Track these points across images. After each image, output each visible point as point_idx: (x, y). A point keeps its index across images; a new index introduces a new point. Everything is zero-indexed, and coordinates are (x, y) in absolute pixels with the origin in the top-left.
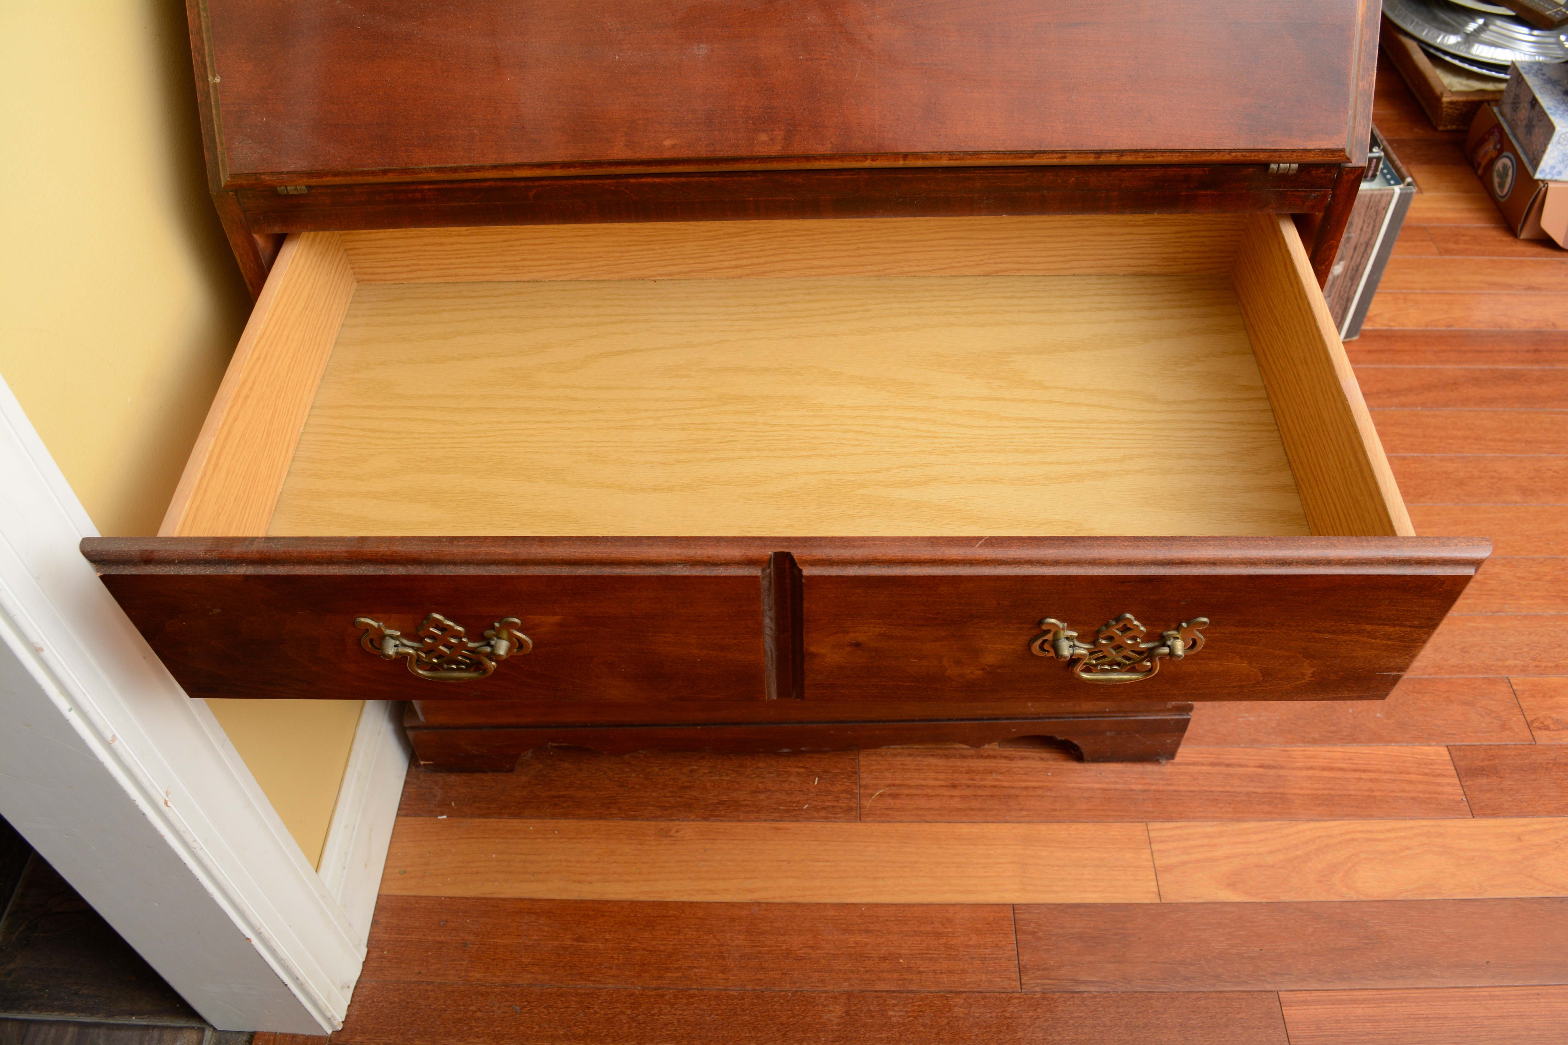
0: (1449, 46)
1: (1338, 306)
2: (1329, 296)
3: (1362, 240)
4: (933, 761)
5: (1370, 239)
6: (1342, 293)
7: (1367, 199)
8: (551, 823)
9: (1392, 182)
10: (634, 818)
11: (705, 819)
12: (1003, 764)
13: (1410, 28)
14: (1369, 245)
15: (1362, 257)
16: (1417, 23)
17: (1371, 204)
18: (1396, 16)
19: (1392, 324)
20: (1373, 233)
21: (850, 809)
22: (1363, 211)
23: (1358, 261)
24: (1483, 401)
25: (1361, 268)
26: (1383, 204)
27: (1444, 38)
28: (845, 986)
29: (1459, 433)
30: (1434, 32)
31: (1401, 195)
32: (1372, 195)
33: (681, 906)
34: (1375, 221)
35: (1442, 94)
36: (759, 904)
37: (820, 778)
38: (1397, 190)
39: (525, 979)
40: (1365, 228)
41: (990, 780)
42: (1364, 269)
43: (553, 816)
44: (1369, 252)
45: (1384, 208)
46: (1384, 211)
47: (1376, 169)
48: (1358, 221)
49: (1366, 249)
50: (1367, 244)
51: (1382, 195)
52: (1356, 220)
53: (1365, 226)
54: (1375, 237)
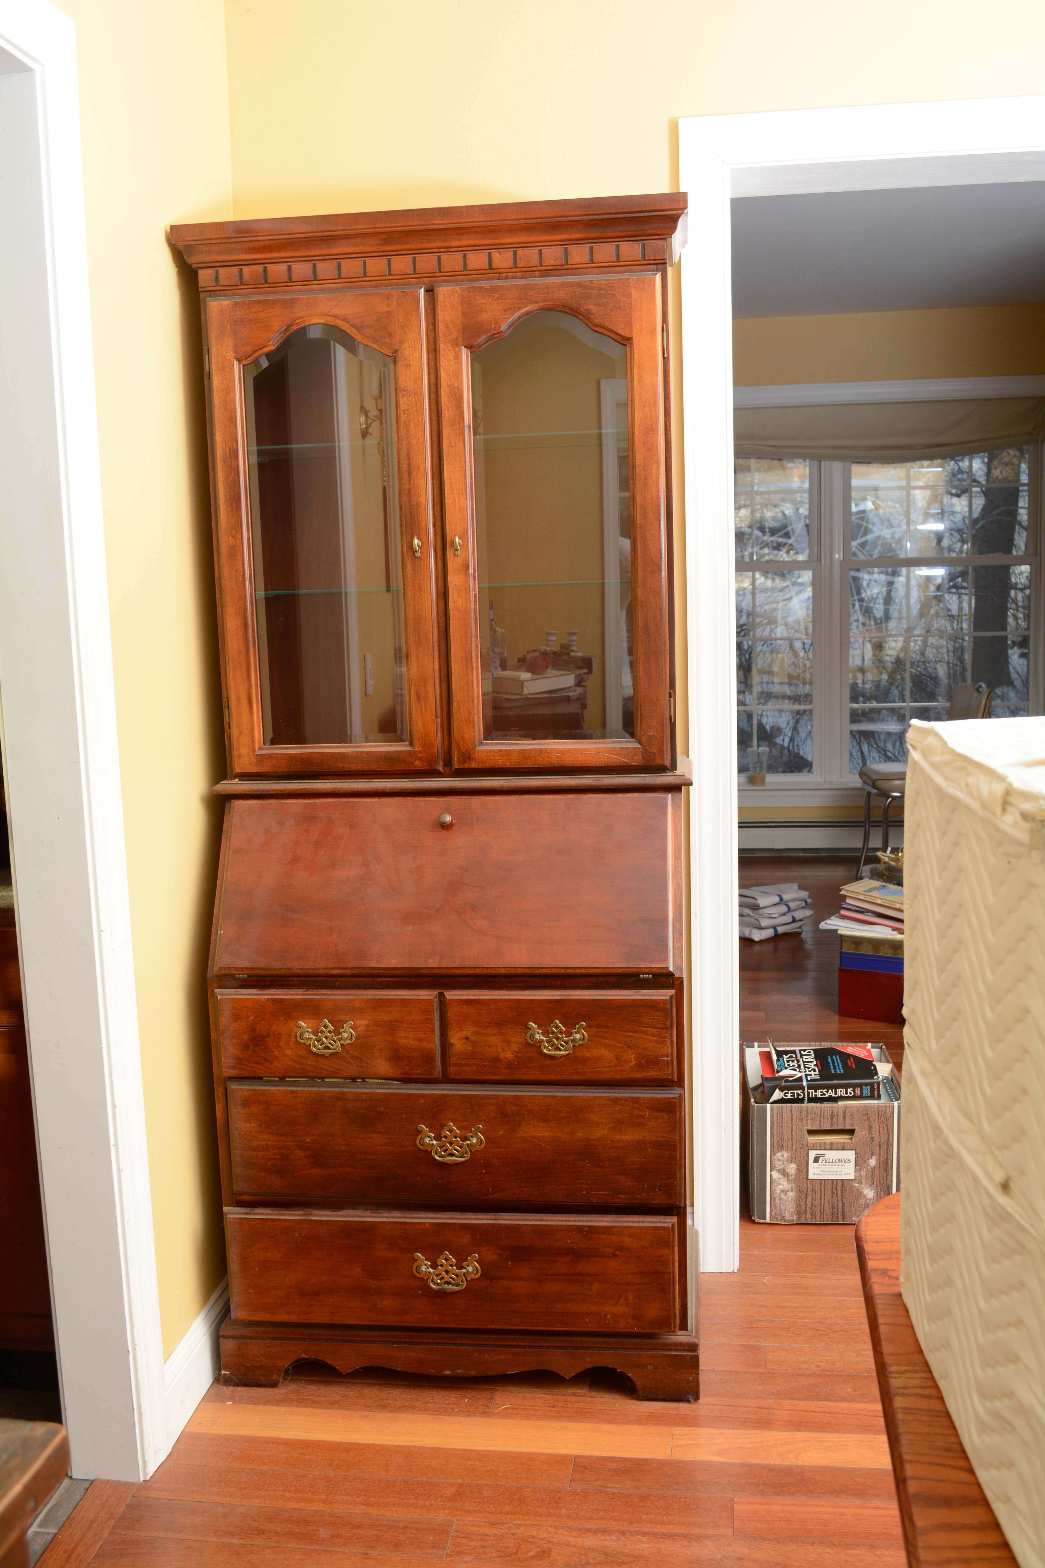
1: (882, 1193)
2: (873, 1184)
3: (882, 1140)
4: (543, 1396)
5: (888, 1139)
6: (882, 1182)
7: (876, 1109)
8: (295, 1409)
9: (892, 1099)
10: (348, 1409)
11: (393, 1412)
12: (589, 1399)
14: (889, 1144)
15: (887, 1153)
17: (880, 1112)
20: (889, 1135)
21: (484, 1413)
22: (876, 1118)
23: (886, 1157)
25: (889, 1162)
26: (889, 1114)
28: (460, 1481)
31: (899, 1107)
32: (878, 1107)
33: (368, 1446)
34: (887, 1126)
36: (416, 1447)
37: (469, 1399)
38: (896, 1104)
39: (265, 1467)
40: (881, 1131)
41: (577, 1405)
42: (892, 1162)
43: (298, 1406)
44: (891, 1150)
45: (890, 1116)
46: (891, 1119)
47: (879, 1091)
48: (875, 1126)
49: (888, 1147)
50: (887, 1143)
51: (886, 1107)
52: (873, 1125)
53: (881, 1129)
54: (891, 1138)
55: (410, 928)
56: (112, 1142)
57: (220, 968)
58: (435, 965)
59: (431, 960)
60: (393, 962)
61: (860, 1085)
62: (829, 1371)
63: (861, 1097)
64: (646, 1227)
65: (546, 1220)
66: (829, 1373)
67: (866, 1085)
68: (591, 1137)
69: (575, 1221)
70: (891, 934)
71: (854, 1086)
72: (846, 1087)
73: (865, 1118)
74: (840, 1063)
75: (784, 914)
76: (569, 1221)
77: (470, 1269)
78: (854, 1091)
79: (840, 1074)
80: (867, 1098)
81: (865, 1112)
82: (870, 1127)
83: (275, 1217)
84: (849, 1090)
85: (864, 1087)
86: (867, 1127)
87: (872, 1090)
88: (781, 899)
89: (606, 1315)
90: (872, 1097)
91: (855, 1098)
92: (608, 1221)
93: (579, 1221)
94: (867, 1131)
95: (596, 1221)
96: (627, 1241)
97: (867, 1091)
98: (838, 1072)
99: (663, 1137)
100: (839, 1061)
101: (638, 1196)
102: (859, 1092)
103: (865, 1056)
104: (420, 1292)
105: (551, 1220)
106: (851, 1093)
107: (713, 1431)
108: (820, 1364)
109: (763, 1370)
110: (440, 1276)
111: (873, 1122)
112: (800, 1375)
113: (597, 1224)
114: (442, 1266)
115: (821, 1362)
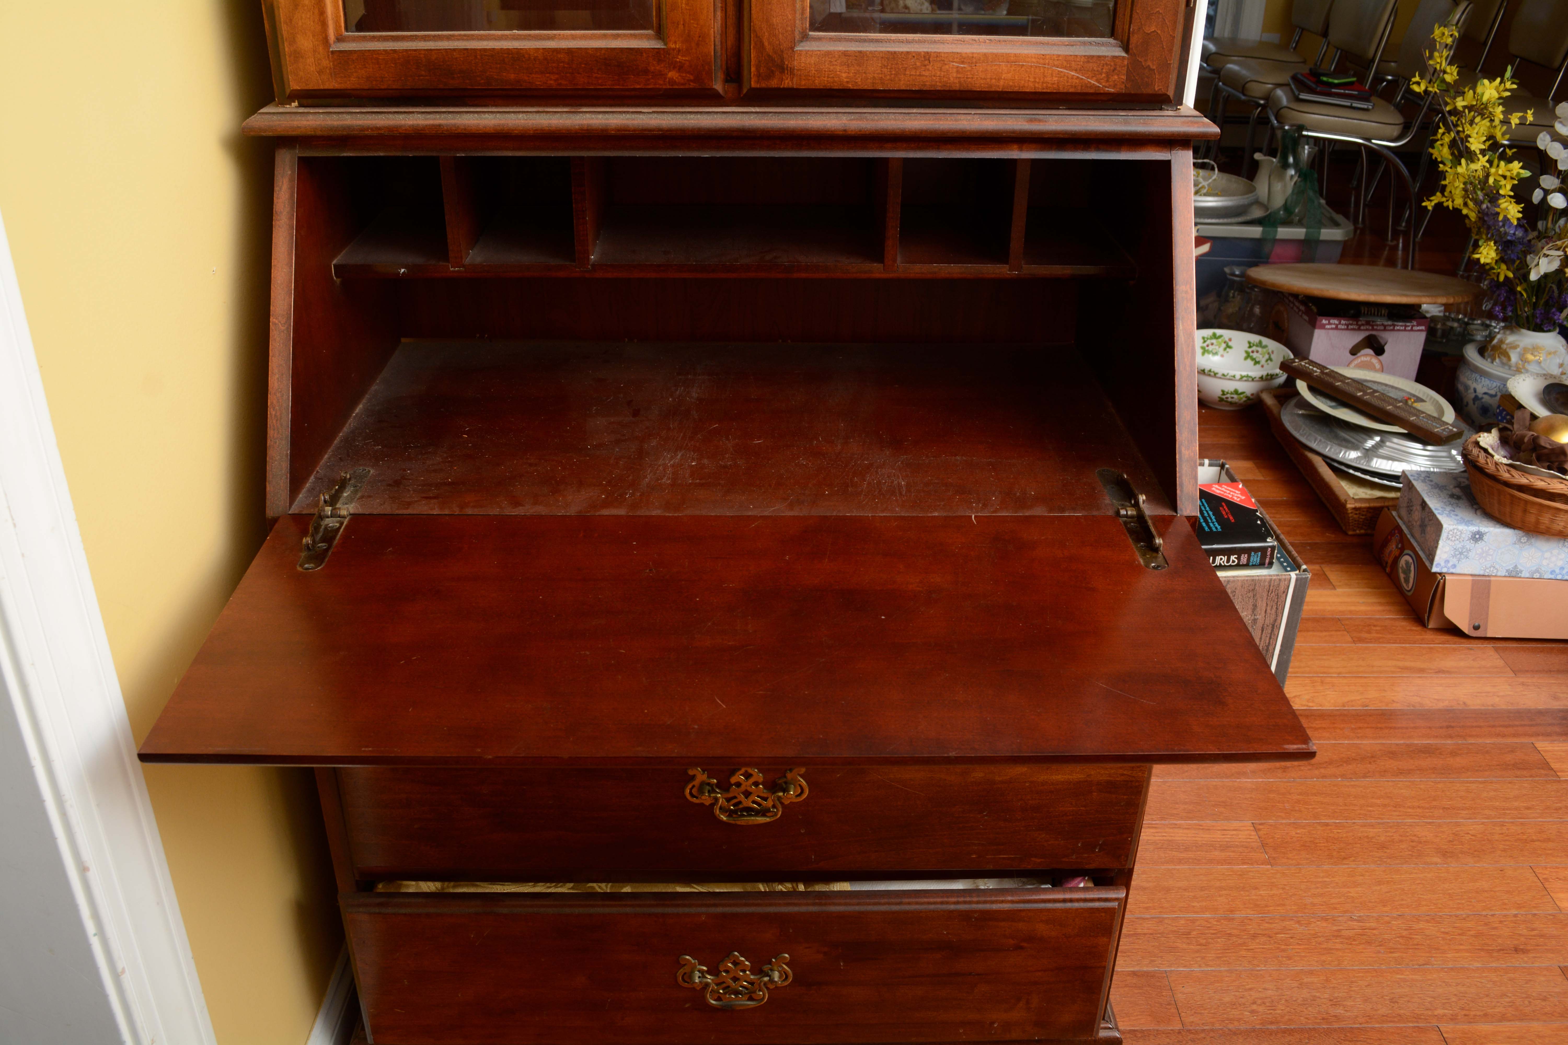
0: (1351, 460)
3: (1267, 622)
5: (1275, 620)
7: (1267, 584)
9: (1289, 569)
13: (1314, 445)
14: (1275, 626)
15: (1270, 638)
16: (1320, 441)
17: (1271, 588)
18: (1301, 435)
19: (1310, 704)
20: (1277, 616)
22: (1265, 595)
23: (1267, 641)
24: (1400, 772)
25: (1271, 648)
26: (1282, 589)
27: (1345, 453)
29: (1378, 801)
30: (1336, 448)
31: (1297, 580)
32: (1271, 580)
34: (1277, 604)
35: (1346, 501)
38: (1293, 575)
40: (1268, 611)
42: (1274, 649)
44: (1276, 633)
45: (1284, 592)
46: (1284, 595)
47: (1272, 557)
48: (1261, 605)
49: (1272, 630)
50: (1273, 625)
51: (1280, 580)
52: (1259, 603)
53: (1269, 608)
54: (1279, 618)
56: (90, 927)
61: (1248, 551)
62: (1272, 1023)
63: (1247, 566)
64: (1077, 909)
65: (909, 903)
66: (1273, 1027)
67: (1256, 550)
68: (997, 778)
69: (958, 903)
71: (1239, 552)
72: (1228, 553)
73: (1251, 594)
74: (1211, 513)
76: (947, 903)
77: (776, 976)
78: (1239, 559)
79: (1217, 532)
80: (1255, 566)
81: (1251, 588)
82: (1255, 606)
84: (1233, 558)
85: (1253, 553)
86: (1250, 607)
87: (1263, 557)
89: (993, 1023)
90: (1261, 565)
91: (1239, 566)
92: (1012, 902)
93: (965, 903)
94: (1250, 612)
95: (992, 902)
96: (1042, 929)
97: (1256, 558)
98: (1214, 529)
100: (1208, 509)
101: (1064, 860)
102: (1245, 560)
103: (1241, 500)
104: (687, 1006)
105: (917, 903)
106: (1233, 561)
108: (1254, 1007)
109: (1179, 1027)
110: (724, 985)
111: (1259, 601)
112: (1235, 1034)
113: (995, 907)
114: (727, 971)
115: (1254, 1003)
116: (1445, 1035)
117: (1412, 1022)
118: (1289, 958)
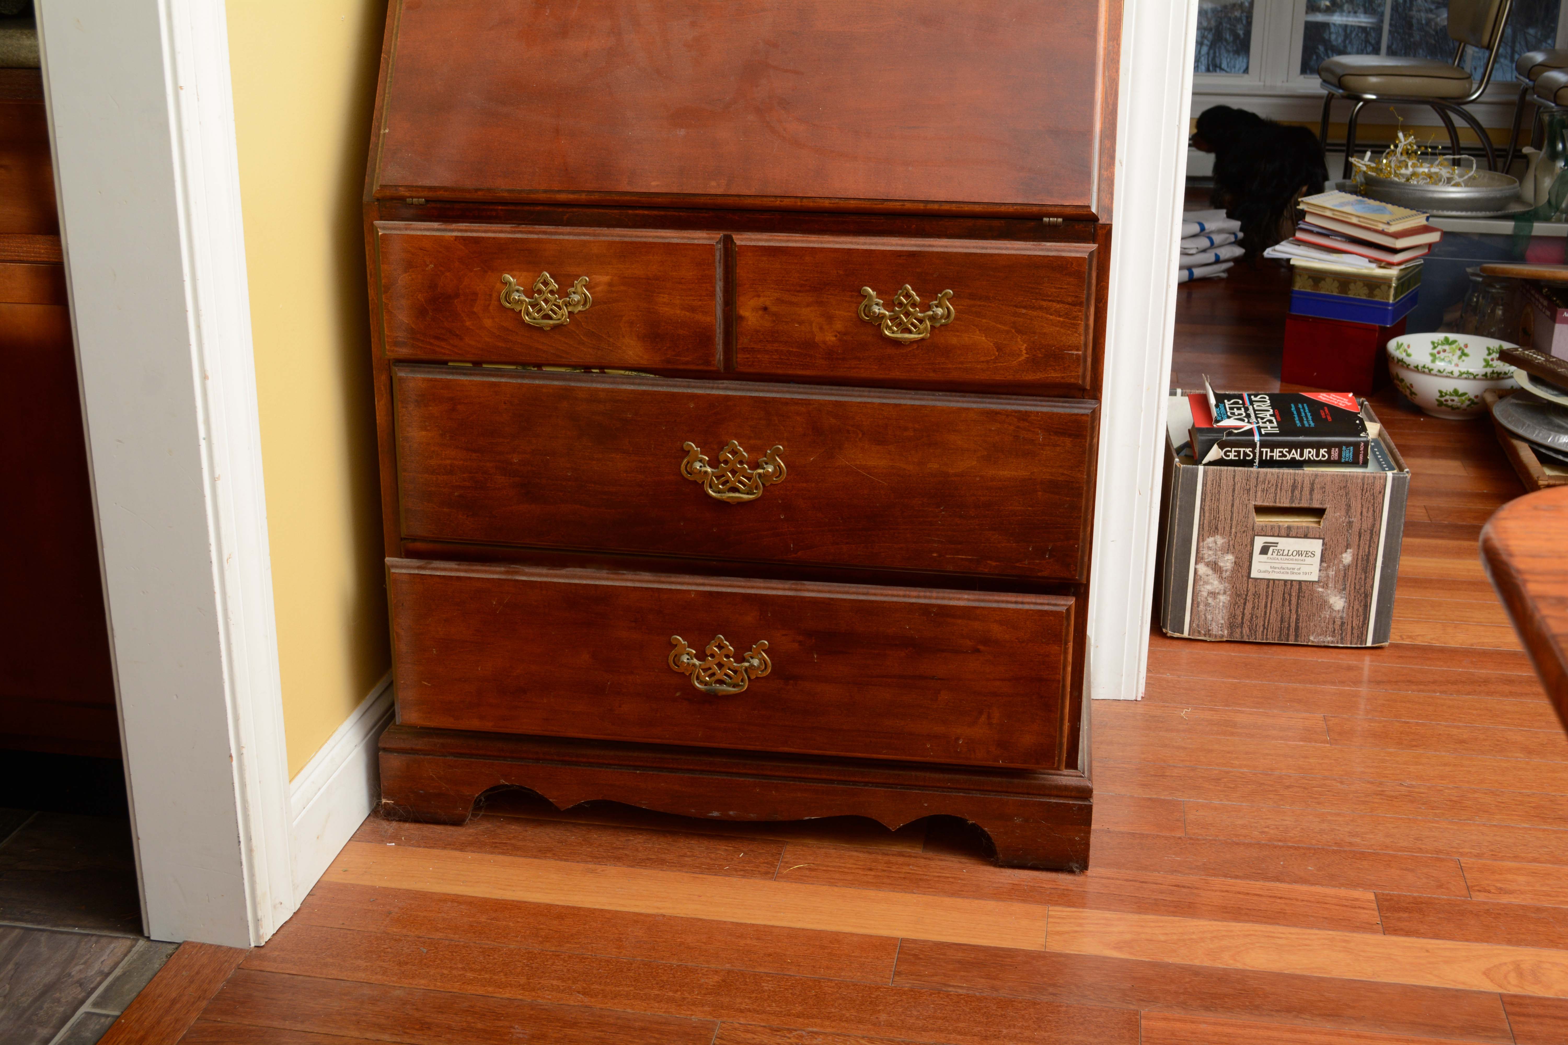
1: (1357, 603)
2: (1344, 589)
3: (1364, 526)
4: (855, 854)
5: (1373, 525)
6: (1357, 587)
7: (1359, 481)
8: (489, 857)
9: (1387, 469)
10: (566, 860)
11: (632, 866)
12: (922, 862)
13: (1521, 431)
14: (1374, 533)
15: (1370, 546)
16: (1529, 426)
17: (1365, 486)
18: (1509, 422)
19: (1433, 642)
20: (1375, 520)
21: (767, 873)
22: (1359, 493)
23: (1367, 550)
25: (1372, 558)
26: (1378, 488)
28: (728, 966)
29: (1475, 712)
31: (1394, 479)
32: (1364, 477)
33: (592, 911)
34: (1373, 505)
35: (1538, 478)
36: (664, 916)
37: (745, 854)
38: (1390, 474)
39: (439, 935)
40: (1365, 514)
41: (906, 869)
42: (1376, 560)
43: (492, 853)
44: (1376, 541)
45: (1380, 492)
46: (1381, 496)
47: (1366, 454)
48: (1356, 505)
49: (1371, 537)
50: (1372, 531)
51: (1374, 478)
52: (1353, 504)
53: (1364, 510)
54: (1377, 523)
55: (682, 132)
56: (202, 433)
57: (383, 187)
58: (720, 191)
59: (713, 183)
60: (653, 183)
61: (1339, 445)
62: (1280, 841)
63: (1338, 463)
64: (1027, 611)
65: (875, 595)
66: (1280, 844)
67: (1348, 444)
68: (951, 471)
69: (919, 597)
70: (1366, 268)
71: (1329, 446)
72: (1317, 446)
73: (1342, 492)
74: (1309, 414)
75: (1204, 251)
76: (909, 596)
77: (756, 662)
78: (1329, 453)
79: (1310, 428)
80: (1347, 464)
81: (1342, 485)
82: (1349, 507)
83: (462, 574)
84: (1322, 451)
85: (1344, 448)
86: (1344, 507)
87: (1356, 453)
88: (1203, 229)
89: (957, 739)
90: (1355, 463)
91: (1329, 463)
92: (969, 600)
93: (925, 597)
94: (1343, 512)
95: (950, 599)
96: (997, 631)
97: (1348, 454)
98: (1307, 425)
99: (1063, 474)
100: (1307, 411)
101: (1017, 565)
102: (1336, 454)
103: (1347, 406)
104: (678, 694)
105: (882, 595)
106: (1323, 456)
107: (1108, 915)
108: (1266, 830)
109: (1182, 835)
110: (710, 672)
111: (1353, 500)
112: (1237, 844)
113: (952, 603)
114: (712, 656)
115: (1268, 827)
116: (1462, 865)
117: (1432, 854)
118: (1319, 803)
